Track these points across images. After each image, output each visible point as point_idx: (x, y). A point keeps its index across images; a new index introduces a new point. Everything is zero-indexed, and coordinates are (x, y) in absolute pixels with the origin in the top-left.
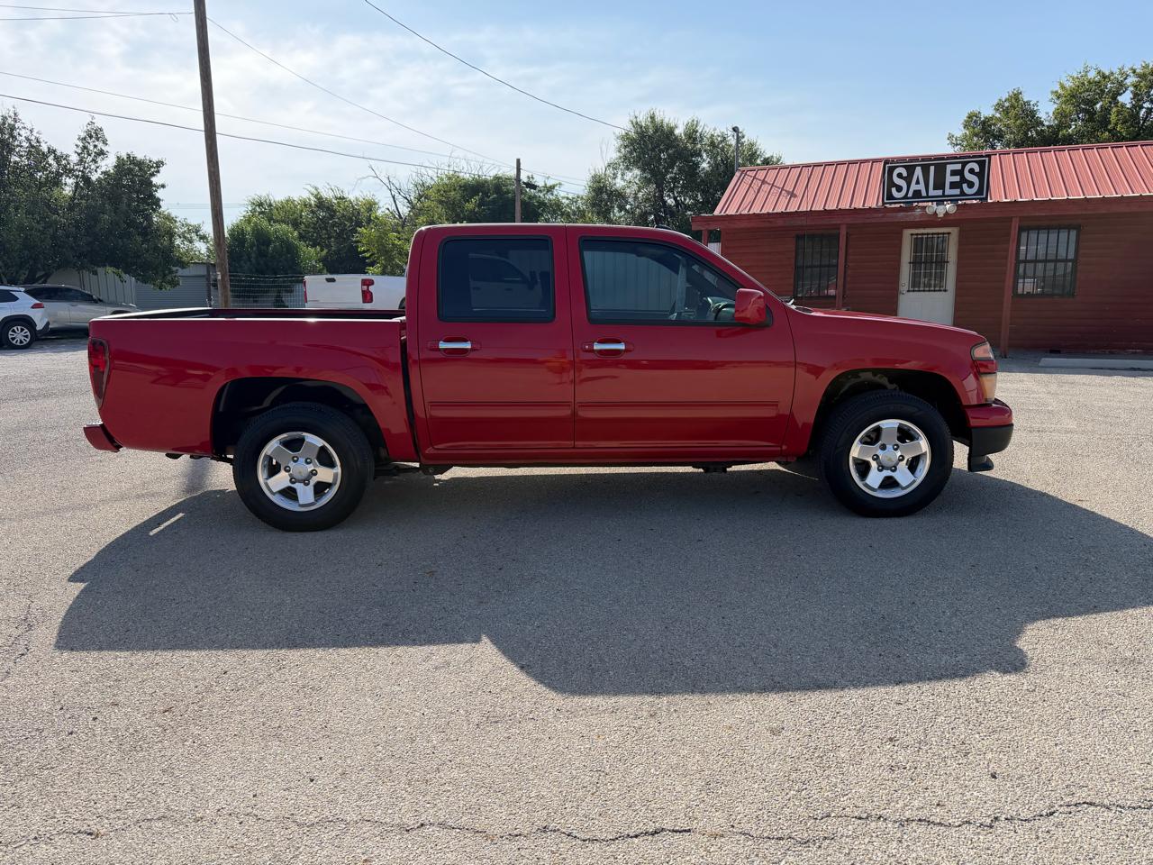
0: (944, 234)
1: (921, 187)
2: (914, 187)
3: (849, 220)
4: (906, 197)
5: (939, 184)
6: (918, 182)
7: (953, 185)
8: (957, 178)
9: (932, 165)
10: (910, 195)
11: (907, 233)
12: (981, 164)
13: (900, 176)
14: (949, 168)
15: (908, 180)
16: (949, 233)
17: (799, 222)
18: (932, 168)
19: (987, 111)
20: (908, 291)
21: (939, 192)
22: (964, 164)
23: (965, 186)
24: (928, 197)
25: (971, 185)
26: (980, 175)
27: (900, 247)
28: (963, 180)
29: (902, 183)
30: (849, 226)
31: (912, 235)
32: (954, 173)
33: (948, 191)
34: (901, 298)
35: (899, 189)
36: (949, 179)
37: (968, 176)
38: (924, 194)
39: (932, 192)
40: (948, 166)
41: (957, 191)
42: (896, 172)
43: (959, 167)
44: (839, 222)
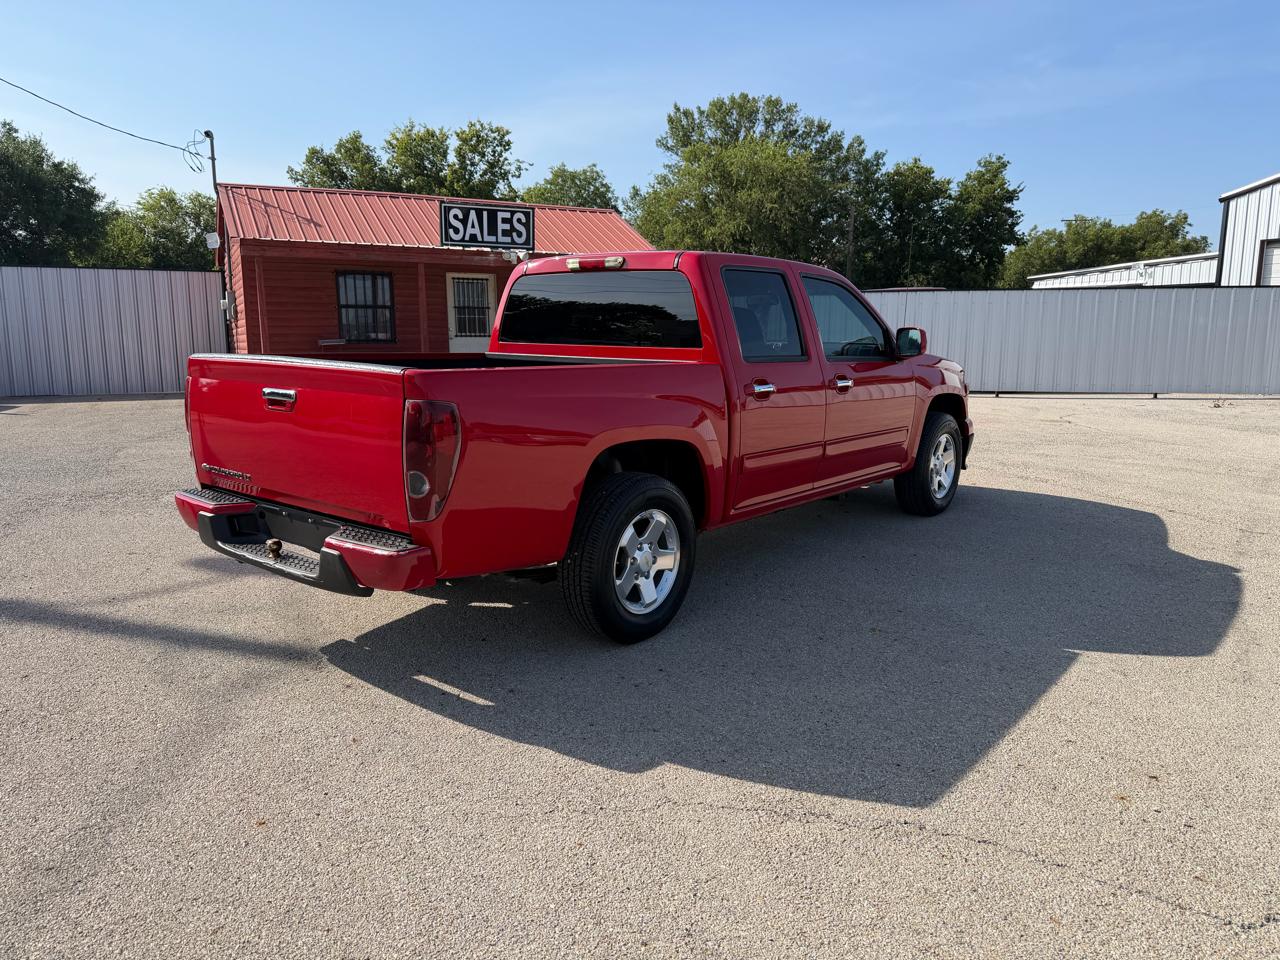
0: (482, 279)
1: (476, 231)
2: (470, 231)
3: (426, 259)
4: (463, 240)
5: (493, 231)
6: (473, 226)
7: (505, 233)
8: (507, 227)
9: (485, 210)
10: (467, 238)
11: (450, 276)
12: (527, 215)
13: (456, 217)
14: (501, 215)
15: (464, 222)
16: (487, 280)
17: (373, 257)
18: (485, 214)
19: (329, 149)
20: (456, 336)
21: (493, 239)
22: (513, 213)
23: (514, 234)
24: (483, 242)
25: (520, 234)
26: (526, 225)
27: (446, 290)
28: (513, 228)
29: (459, 225)
30: (427, 266)
31: (454, 278)
32: (505, 221)
33: (501, 239)
34: (451, 342)
35: (457, 231)
36: (501, 226)
37: (517, 226)
38: (480, 239)
39: (487, 238)
40: (499, 213)
41: (508, 239)
42: (453, 212)
43: (508, 215)
44: (416, 261)
